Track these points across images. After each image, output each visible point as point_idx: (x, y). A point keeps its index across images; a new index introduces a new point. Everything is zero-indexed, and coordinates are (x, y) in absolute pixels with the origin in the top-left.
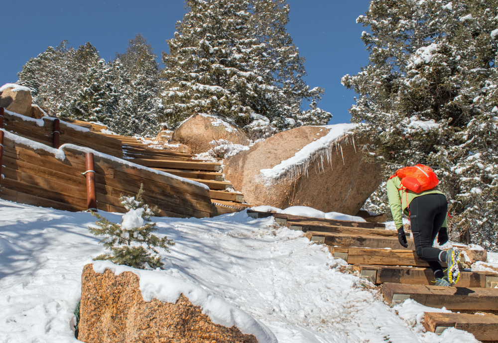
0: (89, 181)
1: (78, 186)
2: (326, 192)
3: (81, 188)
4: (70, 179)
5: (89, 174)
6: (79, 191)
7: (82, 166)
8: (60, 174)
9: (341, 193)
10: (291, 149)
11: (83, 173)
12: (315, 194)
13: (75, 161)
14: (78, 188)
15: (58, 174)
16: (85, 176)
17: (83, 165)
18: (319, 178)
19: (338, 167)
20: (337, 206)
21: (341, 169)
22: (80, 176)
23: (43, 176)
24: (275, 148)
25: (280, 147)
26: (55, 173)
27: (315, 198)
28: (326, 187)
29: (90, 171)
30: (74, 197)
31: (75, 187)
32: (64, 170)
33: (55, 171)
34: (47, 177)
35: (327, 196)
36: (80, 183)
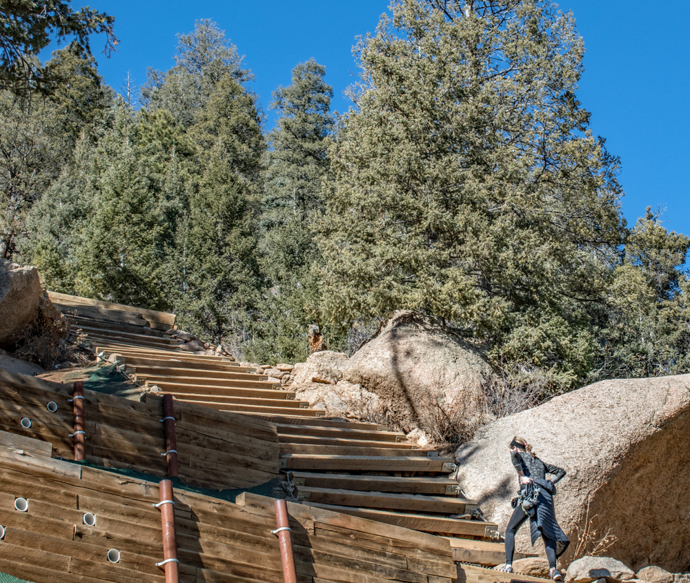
0: (285, 545)
1: (268, 551)
2: (648, 507)
3: (273, 553)
4: (258, 542)
5: (283, 533)
6: (272, 559)
7: (270, 520)
8: (245, 536)
9: (678, 507)
10: (582, 434)
11: (275, 532)
12: (628, 513)
13: (261, 514)
14: (269, 554)
15: (242, 535)
16: (277, 536)
17: (272, 518)
18: (635, 485)
19: (671, 461)
20: (671, 531)
21: (676, 464)
22: (270, 537)
23: (223, 541)
24: (554, 429)
25: (562, 428)
26: (239, 535)
27: (628, 520)
28: (648, 499)
29: (283, 529)
30: (266, 570)
31: (266, 554)
32: (249, 529)
33: (238, 532)
34: (229, 543)
35: (651, 514)
36: (271, 547)
